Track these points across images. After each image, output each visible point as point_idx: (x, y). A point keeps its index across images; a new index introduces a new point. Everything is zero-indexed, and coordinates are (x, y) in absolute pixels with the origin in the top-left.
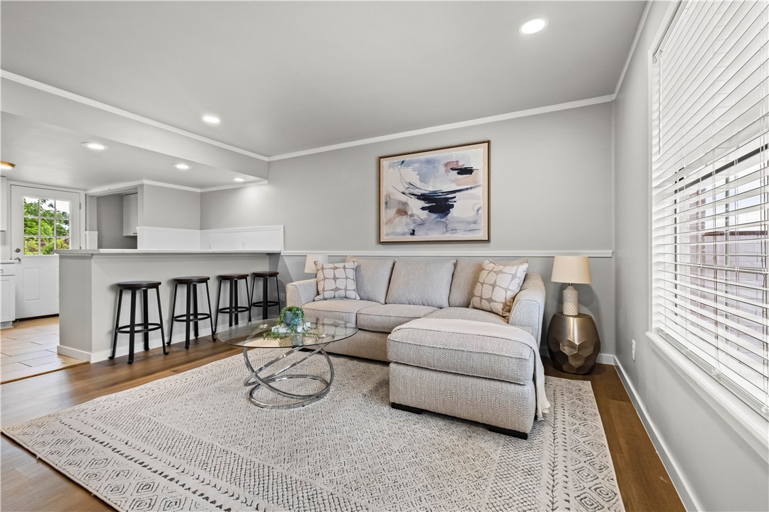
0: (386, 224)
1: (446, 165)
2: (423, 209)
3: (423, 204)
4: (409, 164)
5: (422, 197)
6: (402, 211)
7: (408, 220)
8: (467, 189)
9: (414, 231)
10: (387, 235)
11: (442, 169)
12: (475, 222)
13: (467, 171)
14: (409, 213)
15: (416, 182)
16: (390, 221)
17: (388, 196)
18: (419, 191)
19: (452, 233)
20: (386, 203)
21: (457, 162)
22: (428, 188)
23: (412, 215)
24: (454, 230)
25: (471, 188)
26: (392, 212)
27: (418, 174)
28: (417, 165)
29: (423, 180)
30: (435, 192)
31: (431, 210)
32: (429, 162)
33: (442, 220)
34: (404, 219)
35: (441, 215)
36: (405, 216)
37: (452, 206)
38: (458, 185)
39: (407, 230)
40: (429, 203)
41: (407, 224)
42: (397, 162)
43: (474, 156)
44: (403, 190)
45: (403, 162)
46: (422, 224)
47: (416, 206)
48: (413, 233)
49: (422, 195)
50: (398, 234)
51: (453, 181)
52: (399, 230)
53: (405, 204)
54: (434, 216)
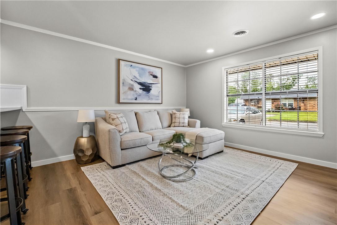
0: (123, 93)
1: (149, 72)
2: (140, 89)
3: (140, 87)
4: (134, 67)
5: (140, 84)
6: (131, 89)
7: (134, 93)
8: (156, 84)
9: (136, 98)
10: (124, 99)
11: (148, 74)
12: (158, 97)
13: (155, 77)
14: (134, 90)
15: (137, 76)
16: (124, 93)
17: (124, 80)
18: (139, 80)
19: (151, 100)
20: (123, 83)
21: (153, 72)
22: (142, 80)
23: (135, 91)
24: (152, 99)
25: (157, 84)
26: (126, 88)
27: (138, 73)
28: (138, 69)
29: (140, 76)
30: (145, 83)
31: (144, 90)
32: (143, 69)
33: (148, 94)
34: (132, 92)
35: (147, 92)
36: (133, 91)
37: (151, 89)
38: (153, 81)
39: (133, 98)
40: (142, 87)
41: (133, 95)
42: (129, 65)
43: (158, 72)
44: (132, 79)
45: (131, 66)
46: (140, 95)
47: (137, 87)
48: (136, 99)
49: (140, 83)
50: (129, 99)
51: (151, 80)
52: (130, 97)
53: (132, 85)
54: (145, 92)
